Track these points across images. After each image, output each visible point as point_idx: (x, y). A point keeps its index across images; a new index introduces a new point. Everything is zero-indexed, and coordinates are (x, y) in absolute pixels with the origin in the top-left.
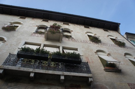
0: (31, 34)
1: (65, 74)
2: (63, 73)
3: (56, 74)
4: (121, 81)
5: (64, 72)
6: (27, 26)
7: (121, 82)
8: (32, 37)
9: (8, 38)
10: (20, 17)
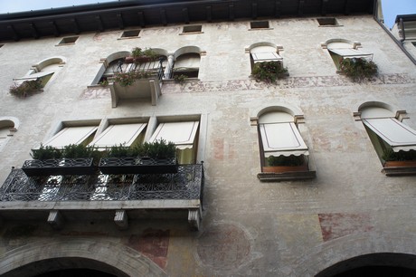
0: (80, 93)
1: (127, 207)
2: (123, 205)
3: (106, 208)
4: (300, 210)
5: (127, 202)
6: (75, 69)
7: (298, 212)
8: (82, 103)
9: (23, 119)
10: (60, 40)
